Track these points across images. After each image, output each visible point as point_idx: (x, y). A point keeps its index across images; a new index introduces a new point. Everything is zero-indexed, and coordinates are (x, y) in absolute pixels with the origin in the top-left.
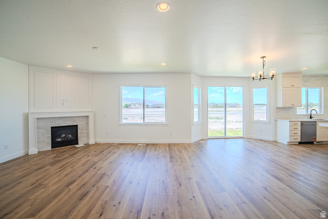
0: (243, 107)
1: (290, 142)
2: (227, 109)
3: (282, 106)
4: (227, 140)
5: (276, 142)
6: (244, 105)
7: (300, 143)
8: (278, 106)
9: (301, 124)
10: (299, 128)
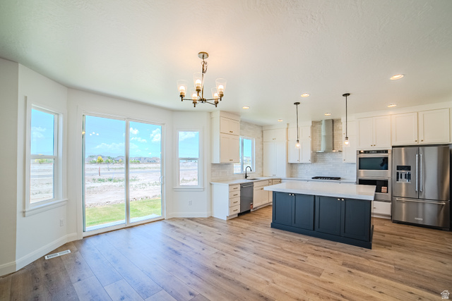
0: (162, 163)
1: (230, 216)
2: (131, 166)
3: (219, 162)
4: (132, 230)
5: (211, 218)
6: (162, 160)
7: (239, 214)
8: (215, 162)
9: (241, 187)
10: (239, 193)
